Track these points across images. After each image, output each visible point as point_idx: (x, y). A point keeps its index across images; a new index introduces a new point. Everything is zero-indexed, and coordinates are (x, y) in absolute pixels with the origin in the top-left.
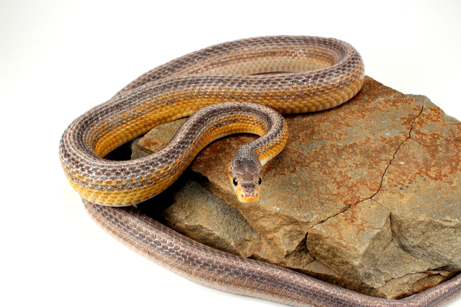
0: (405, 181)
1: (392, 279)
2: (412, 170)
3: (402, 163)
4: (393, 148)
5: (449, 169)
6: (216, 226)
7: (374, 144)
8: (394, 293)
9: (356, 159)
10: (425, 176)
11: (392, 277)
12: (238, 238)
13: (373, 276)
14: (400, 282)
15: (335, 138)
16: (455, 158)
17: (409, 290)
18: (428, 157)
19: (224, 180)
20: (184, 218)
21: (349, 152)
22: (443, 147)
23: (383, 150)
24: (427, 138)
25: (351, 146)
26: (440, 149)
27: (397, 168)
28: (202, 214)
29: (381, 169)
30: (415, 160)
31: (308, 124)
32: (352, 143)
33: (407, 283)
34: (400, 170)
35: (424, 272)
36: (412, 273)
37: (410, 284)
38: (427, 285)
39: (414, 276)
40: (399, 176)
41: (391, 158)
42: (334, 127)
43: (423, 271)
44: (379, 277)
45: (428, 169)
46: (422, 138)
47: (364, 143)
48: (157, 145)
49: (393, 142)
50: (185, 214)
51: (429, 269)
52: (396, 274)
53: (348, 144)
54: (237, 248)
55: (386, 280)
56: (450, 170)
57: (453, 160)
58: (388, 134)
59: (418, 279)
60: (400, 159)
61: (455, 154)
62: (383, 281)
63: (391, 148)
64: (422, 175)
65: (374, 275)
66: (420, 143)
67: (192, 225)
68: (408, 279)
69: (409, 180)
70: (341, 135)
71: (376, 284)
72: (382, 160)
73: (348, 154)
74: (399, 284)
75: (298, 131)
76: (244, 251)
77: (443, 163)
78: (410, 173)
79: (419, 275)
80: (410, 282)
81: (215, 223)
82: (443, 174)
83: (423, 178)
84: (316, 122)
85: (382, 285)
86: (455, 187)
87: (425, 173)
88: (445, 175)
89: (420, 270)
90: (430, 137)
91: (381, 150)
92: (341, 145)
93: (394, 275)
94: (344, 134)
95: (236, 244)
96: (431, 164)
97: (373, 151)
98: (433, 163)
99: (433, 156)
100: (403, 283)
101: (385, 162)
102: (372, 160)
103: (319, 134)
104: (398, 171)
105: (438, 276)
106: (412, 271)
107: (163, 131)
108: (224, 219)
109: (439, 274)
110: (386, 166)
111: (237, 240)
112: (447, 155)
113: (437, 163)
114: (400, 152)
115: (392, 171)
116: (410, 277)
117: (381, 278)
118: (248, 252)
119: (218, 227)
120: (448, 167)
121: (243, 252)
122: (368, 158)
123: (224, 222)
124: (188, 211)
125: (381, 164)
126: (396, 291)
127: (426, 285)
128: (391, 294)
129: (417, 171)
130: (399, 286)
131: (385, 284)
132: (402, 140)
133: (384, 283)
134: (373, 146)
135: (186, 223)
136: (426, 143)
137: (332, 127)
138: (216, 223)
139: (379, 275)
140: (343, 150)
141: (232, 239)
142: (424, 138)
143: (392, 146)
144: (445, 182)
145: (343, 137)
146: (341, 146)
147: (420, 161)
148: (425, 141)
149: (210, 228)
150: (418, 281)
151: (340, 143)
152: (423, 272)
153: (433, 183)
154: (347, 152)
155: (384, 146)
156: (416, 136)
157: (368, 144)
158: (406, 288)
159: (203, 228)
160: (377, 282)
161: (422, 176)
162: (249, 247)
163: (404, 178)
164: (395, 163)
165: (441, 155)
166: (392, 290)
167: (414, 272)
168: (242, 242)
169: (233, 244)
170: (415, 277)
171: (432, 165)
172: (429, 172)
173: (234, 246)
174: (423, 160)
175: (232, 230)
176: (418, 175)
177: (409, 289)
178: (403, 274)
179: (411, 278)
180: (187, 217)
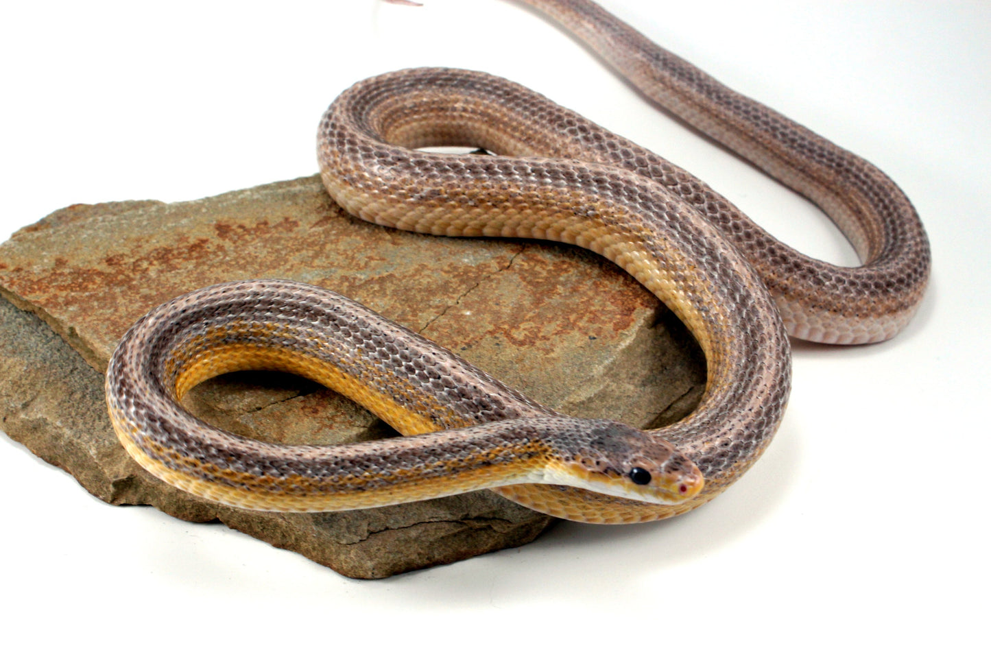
0: (456, 344)
1: (387, 529)
2: (482, 326)
3: (468, 313)
4: (464, 286)
5: (558, 326)
6: (70, 420)
7: (429, 276)
8: (382, 555)
9: (380, 303)
10: (503, 338)
11: (388, 525)
12: (107, 443)
13: (344, 520)
14: (400, 534)
15: (358, 265)
16: (581, 306)
17: (419, 554)
18: (527, 303)
19: (106, 334)
20: (20, 406)
21: (371, 291)
22: (569, 285)
23: (445, 288)
24: (544, 269)
25: (382, 280)
26: (560, 289)
27: (452, 322)
28: (53, 398)
29: (420, 321)
30: (496, 308)
31: (317, 238)
32: (385, 274)
33: (416, 540)
34: (455, 326)
35: (457, 522)
36: (432, 520)
37: (422, 542)
38: (465, 548)
39: (434, 527)
40: (449, 336)
41: (450, 303)
42: (366, 244)
43: (455, 518)
44: (358, 523)
45: (514, 325)
46: (532, 269)
47: (410, 276)
48: (3, 270)
49: (471, 274)
50: (24, 399)
51: (468, 514)
52: (397, 522)
53: (377, 277)
54: (101, 460)
55: (372, 529)
56: (559, 329)
57: (573, 311)
58: (466, 260)
59: (443, 534)
60: (467, 306)
61: (586, 299)
62: (363, 530)
63: (459, 286)
64: (497, 335)
65: (345, 518)
66: (524, 279)
67: (31, 419)
68: (420, 531)
69: (466, 344)
70: (371, 258)
71: (347, 535)
72: (430, 306)
73: (368, 295)
74: (398, 540)
75: (289, 249)
76: (115, 469)
77: (550, 316)
78: (473, 331)
79: (446, 526)
80: (424, 539)
81: (70, 414)
82: (541, 335)
83: (497, 341)
84: (334, 235)
85: (359, 538)
86: (554, 359)
87: (505, 333)
88: (545, 338)
89: (449, 517)
90: (551, 268)
91: (436, 289)
92: (363, 277)
93: (392, 522)
94: (377, 258)
95: (99, 453)
96: (524, 316)
97: (420, 291)
98: (531, 314)
99: (537, 302)
100: (406, 537)
101: (435, 310)
102: (409, 306)
103: (328, 257)
104: (451, 326)
105: (489, 532)
106: (433, 518)
107: (26, 245)
108: (92, 409)
109: (490, 527)
110: (432, 318)
111: (104, 446)
112: (568, 302)
113: (538, 315)
114: (474, 294)
115: (439, 326)
116: (423, 528)
117: (361, 525)
118: (122, 471)
119: (73, 422)
120: (558, 323)
121: (112, 470)
122: (403, 303)
123: (89, 413)
124: (29, 391)
125: (425, 314)
126: (389, 552)
127: (463, 550)
128: (376, 557)
129: (491, 328)
130: (397, 542)
131: (368, 537)
132: (489, 272)
133: (366, 534)
134: (425, 281)
135: (22, 416)
136: (536, 278)
137: (362, 245)
138: (73, 414)
139: (357, 519)
140: (360, 287)
141: (94, 442)
142: (538, 268)
143: (462, 282)
144: (538, 349)
145: (373, 263)
146: (360, 280)
147: (507, 310)
148: (535, 274)
149: (58, 424)
150: (443, 538)
151: (361, 274)
152: (453, 521)
153: (510, 351)
154: (368, 291)
155: (447, 282)
156: (522, 265)
157: (417, 277)
158: (412, 550)
159: (48, 424)
160: (349, 532)
161: (496, 338)
162: (125, 461)
163: (459, 339)
164: (455, 311)
165: (556, 300)
166: (379, 550)
167: (436, 520)
168: (113, 450)
169: (93, 452)
170: (436, 529)
171: (527, 317)
172: (513, 331)
173: (95, 457)
174: (513, 309)
175: (101, 428)
176: (488, 336)
177: (420, 550)
178: (412, 522)
179: (426, 530)
180: (25, 406)
